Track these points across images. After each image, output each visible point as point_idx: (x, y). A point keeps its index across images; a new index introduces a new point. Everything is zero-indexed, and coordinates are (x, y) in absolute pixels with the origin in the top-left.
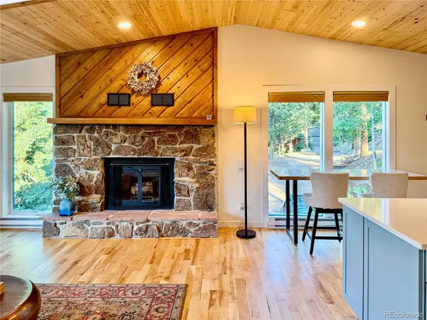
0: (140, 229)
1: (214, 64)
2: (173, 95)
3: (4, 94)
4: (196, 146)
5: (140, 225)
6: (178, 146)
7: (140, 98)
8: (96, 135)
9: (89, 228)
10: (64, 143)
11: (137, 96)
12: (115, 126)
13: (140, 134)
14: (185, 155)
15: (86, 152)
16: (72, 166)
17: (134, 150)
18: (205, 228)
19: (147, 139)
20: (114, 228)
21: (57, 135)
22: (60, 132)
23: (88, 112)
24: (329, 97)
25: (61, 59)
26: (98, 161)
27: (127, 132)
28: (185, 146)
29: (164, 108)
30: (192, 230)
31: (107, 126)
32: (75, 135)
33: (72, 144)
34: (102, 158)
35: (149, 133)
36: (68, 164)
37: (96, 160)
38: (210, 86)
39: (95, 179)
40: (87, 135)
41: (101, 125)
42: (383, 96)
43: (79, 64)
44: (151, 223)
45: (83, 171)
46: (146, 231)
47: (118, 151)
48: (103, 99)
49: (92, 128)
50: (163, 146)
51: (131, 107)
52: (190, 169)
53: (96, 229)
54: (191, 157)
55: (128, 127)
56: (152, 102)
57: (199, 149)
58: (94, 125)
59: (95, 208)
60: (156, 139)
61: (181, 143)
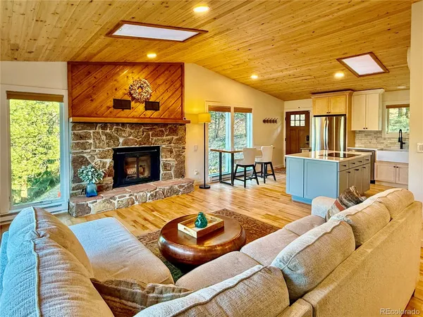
0: (152, 195)
1: (182, 86)
2: (159, 103)
3: (7, 91)
4: (175, 137)
5: (152, 193)
6: (164, 138)
7: (138, 104)
8: (108, 131)
9: (116, 202)
10: (81, 138)
11: (136, 102)
12: (123, 124)
13: (141, 130)
14: (170, 143)
15: (101, 145)
16: (88, 157)
17: (136, 142)
18: (188, 187)
19: (145, 134)
20: (134, 198)
21: (75, 132)
22: (78, 129)
23: (98, 113)
24: (232, 110)
25: (73, 66)
26: (110, 151)
27: (132, 128)
28: (169, 137)
29: (153, 111)
30: (181, 190)
31: (117, 124)
32: (91, 131)
33: (89, 138)
34: (113, 149)
35: (148, 129)
36: (85, 155)
37: (108, 151)
38: (180, 99)
39: (108, 165)
40: (100, 131)
41: (112, 124)
42: (249, 110)
43: (89, 73)
44: (157, 190)
45: (97, 160)
46: (155, 196)
47: (125, 143)
48: (111, 103)
49: (104, 126)
50: (154, 138)
51: (132, 110)
52: (172, 152)
53: (122, 201)
54: (172, 144)
55: (132, 125)
56: (145, 107)
57: (177, 139)
58: (106, 123)
59: (108, 187)
60: (151, 133)
61: (167, 135)
